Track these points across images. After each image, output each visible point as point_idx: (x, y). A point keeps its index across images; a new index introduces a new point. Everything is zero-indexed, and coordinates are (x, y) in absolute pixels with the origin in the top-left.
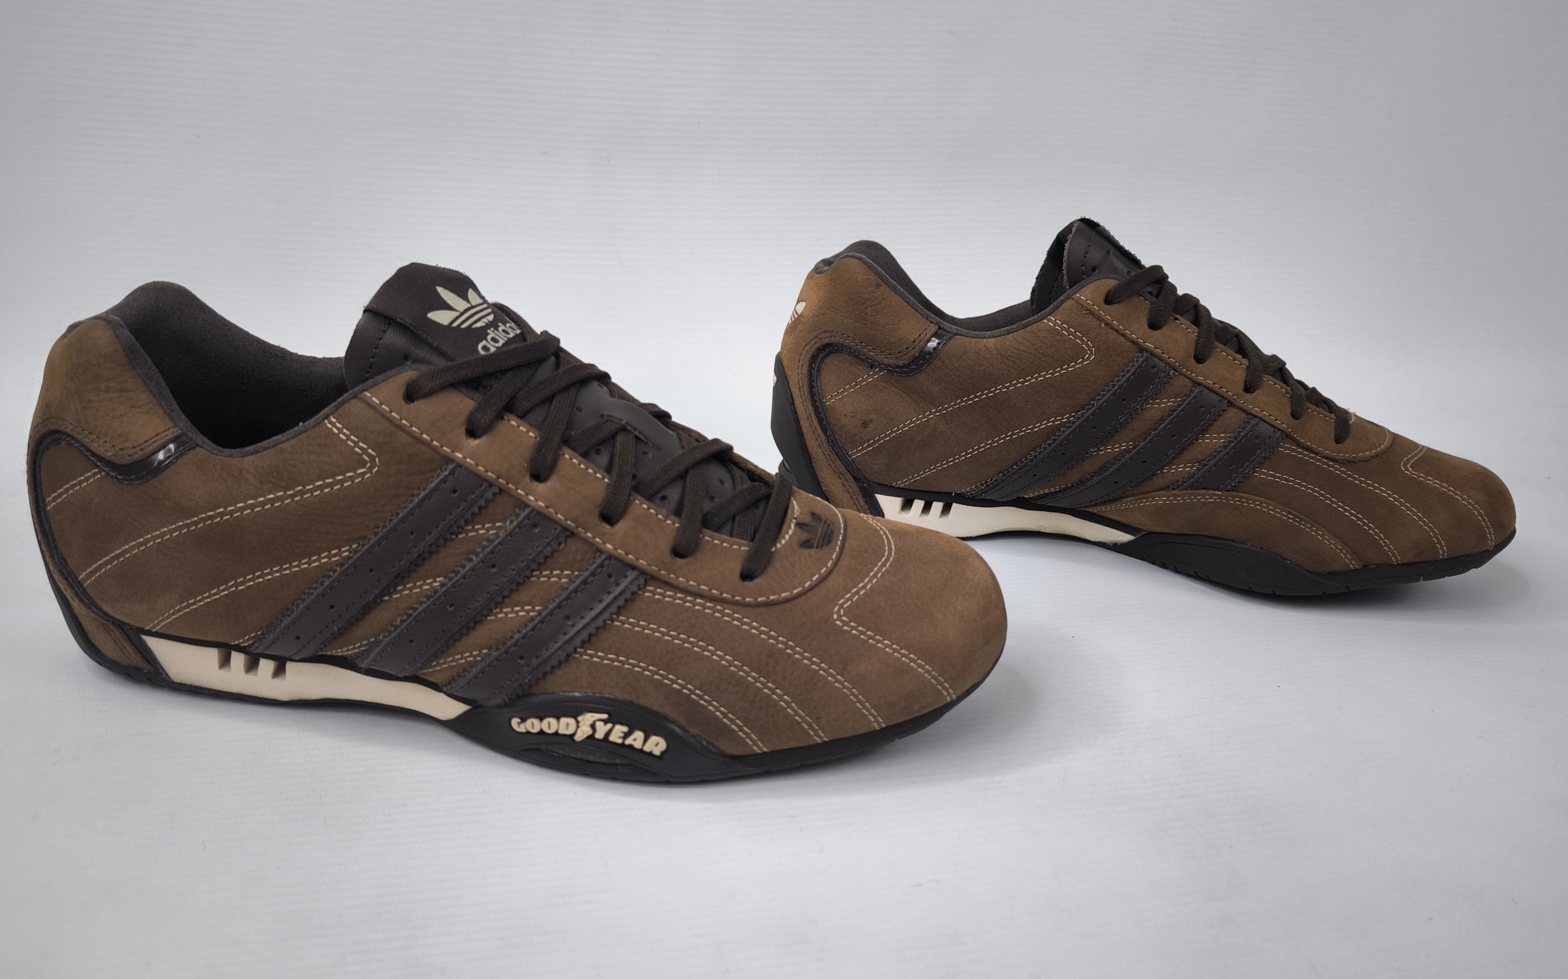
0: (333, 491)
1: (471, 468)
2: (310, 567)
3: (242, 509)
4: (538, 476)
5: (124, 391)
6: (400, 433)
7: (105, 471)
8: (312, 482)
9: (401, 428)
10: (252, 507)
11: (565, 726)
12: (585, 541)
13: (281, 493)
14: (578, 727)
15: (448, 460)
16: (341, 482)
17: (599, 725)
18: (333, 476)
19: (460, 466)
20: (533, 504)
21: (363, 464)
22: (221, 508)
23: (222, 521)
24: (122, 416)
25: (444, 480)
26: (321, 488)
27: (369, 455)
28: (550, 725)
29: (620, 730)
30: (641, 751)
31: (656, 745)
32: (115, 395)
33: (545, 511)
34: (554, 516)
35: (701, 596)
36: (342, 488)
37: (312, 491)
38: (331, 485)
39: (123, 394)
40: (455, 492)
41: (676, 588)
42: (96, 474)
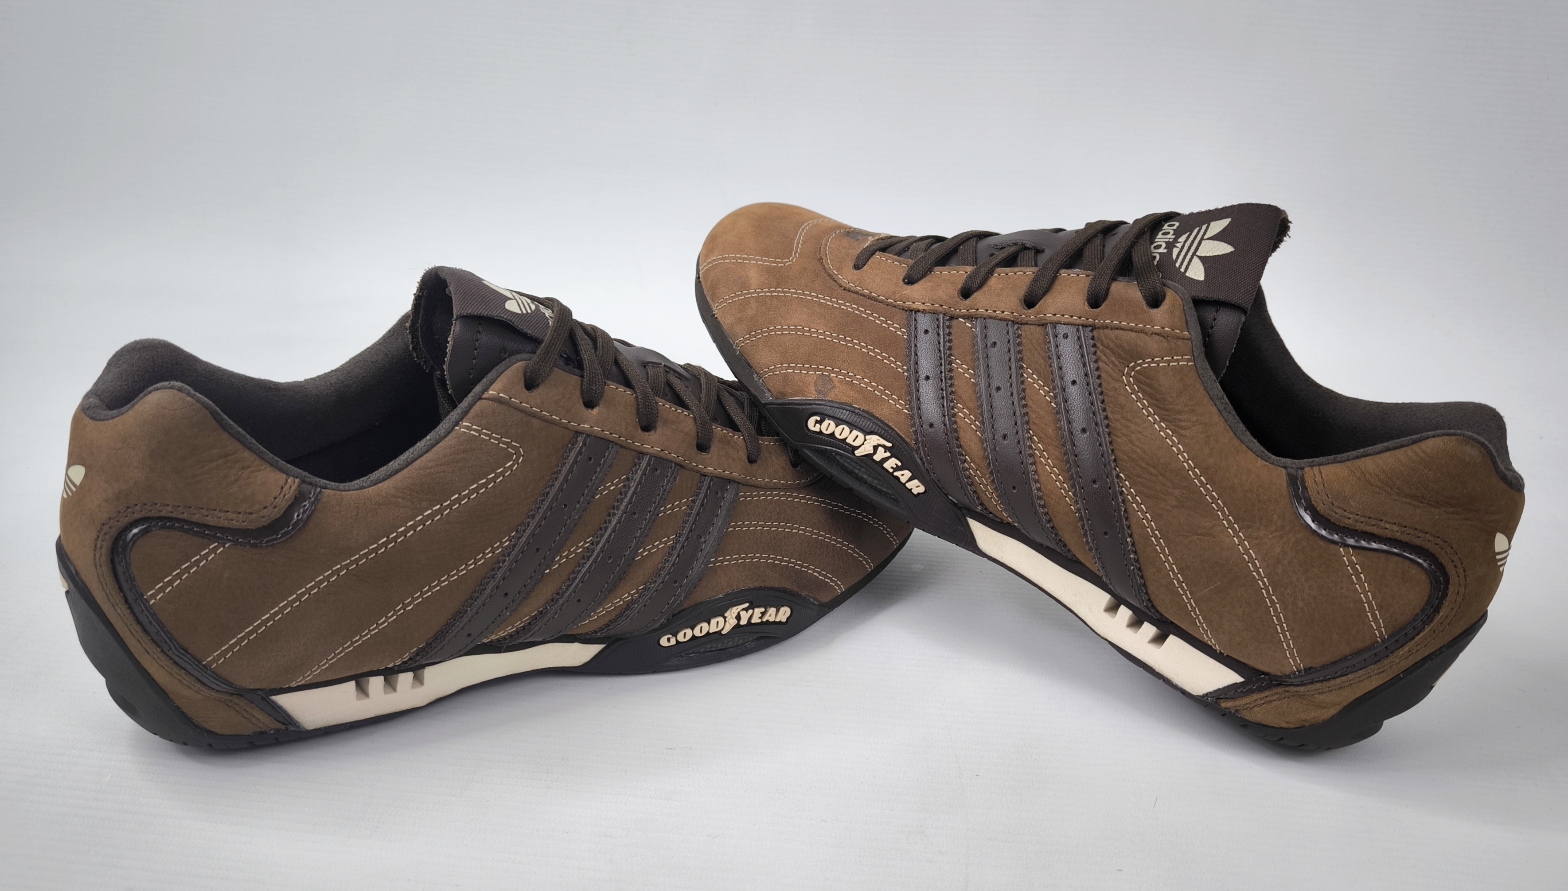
0: (488, 490)
1: (599, 435)
2: (477, 566)
3: (404, 533)
4: (647, 428)
5: (228, 456)
6: (534, 420)
7: (230, 541)
8: (467, 487)
9: (534, 415)
10: (413, 527)
11: (716, 625)
12: (692, 470)
13: (438, 507)
14: (725, 621)
15: (578, 433)
16: (494, 480)
17: (743, 613)
18: (485, 476)
19: (588, 436)
20: (651, 451)
21: (509, 457)
22: (384, 537)
23: (388, 550)
24: (237, 480)
25: (580, 453)
26: (476, 490)
27: (514, 447)
28: (702, 629)
29: (758, 611)
30: (774, 623)
31: (784, 614)
32: (220, 462)
33: (662, 454)
34: (669, 457)
35: (775, 489)
36: (496, 484)
37: (468, 496)
38: (485, 485)
39: (229, 458)
40: (590, 459)
41: (757, 487)
42: (216, 548)
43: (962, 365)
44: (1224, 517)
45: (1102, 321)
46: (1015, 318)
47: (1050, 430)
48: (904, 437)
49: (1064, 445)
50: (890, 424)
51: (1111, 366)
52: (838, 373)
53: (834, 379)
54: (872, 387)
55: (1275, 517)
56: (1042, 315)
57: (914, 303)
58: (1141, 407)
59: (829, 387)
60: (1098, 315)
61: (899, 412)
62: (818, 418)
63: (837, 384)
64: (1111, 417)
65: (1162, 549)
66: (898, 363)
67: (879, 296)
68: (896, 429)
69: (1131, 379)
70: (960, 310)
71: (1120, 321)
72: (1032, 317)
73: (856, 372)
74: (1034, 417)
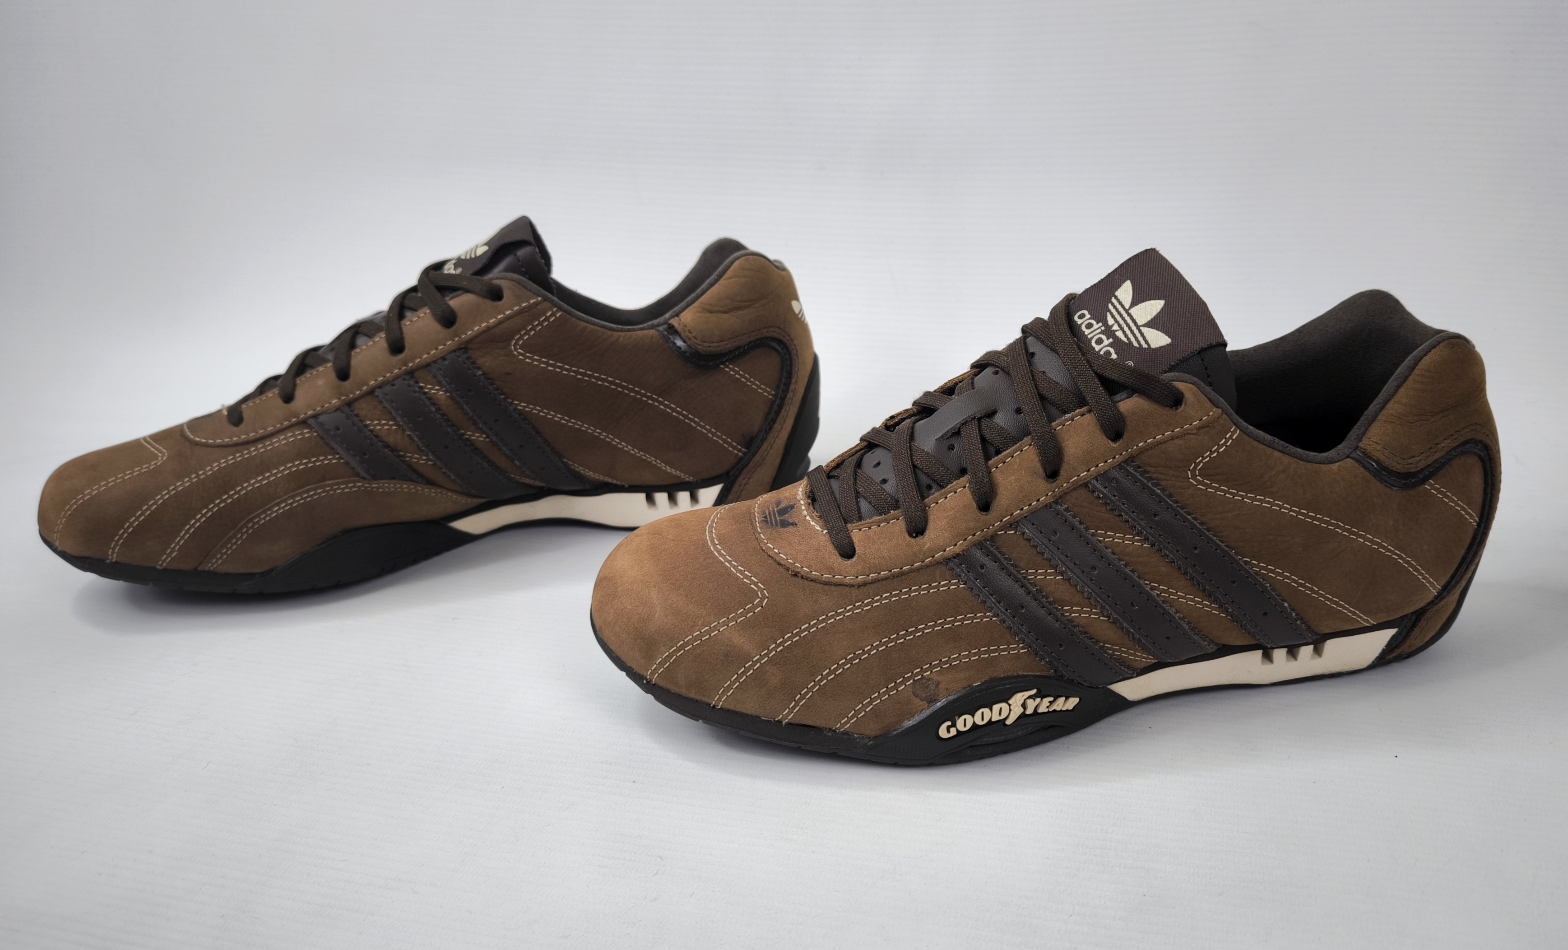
43: (1037, 571)
44: (1341, 529)
45: (1135, 447)
46: (1053, 497)
47: (1163, 569)
48: (1039, 674)
49: (1186, 573)
50: (1020, 673)
51: (1174, 479)
52: (930, 669)
53: (932, 676)
54: (975, 654)
55: (1375, 499)
56: (1076, 478)
57: (945, 551)
58: (1223, 494)
59: (932, 687)
60: (1128, 445)
61: (1018, 656)
62: (949, 723)
63: (940, 678)
64: (1205, 520)
65: (1311, 589)
66: (979, 615)
67: (901, 568)
68: (1029, 673)
69: (1198, 477)
70: (993, 526)
71: (1153, 436)
72: (1065, 485)
73: (948, 654)
74: (1141, 568)
